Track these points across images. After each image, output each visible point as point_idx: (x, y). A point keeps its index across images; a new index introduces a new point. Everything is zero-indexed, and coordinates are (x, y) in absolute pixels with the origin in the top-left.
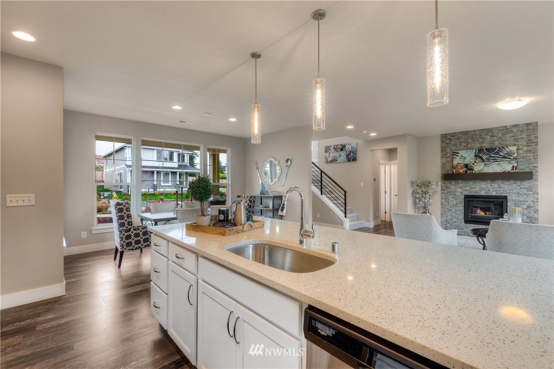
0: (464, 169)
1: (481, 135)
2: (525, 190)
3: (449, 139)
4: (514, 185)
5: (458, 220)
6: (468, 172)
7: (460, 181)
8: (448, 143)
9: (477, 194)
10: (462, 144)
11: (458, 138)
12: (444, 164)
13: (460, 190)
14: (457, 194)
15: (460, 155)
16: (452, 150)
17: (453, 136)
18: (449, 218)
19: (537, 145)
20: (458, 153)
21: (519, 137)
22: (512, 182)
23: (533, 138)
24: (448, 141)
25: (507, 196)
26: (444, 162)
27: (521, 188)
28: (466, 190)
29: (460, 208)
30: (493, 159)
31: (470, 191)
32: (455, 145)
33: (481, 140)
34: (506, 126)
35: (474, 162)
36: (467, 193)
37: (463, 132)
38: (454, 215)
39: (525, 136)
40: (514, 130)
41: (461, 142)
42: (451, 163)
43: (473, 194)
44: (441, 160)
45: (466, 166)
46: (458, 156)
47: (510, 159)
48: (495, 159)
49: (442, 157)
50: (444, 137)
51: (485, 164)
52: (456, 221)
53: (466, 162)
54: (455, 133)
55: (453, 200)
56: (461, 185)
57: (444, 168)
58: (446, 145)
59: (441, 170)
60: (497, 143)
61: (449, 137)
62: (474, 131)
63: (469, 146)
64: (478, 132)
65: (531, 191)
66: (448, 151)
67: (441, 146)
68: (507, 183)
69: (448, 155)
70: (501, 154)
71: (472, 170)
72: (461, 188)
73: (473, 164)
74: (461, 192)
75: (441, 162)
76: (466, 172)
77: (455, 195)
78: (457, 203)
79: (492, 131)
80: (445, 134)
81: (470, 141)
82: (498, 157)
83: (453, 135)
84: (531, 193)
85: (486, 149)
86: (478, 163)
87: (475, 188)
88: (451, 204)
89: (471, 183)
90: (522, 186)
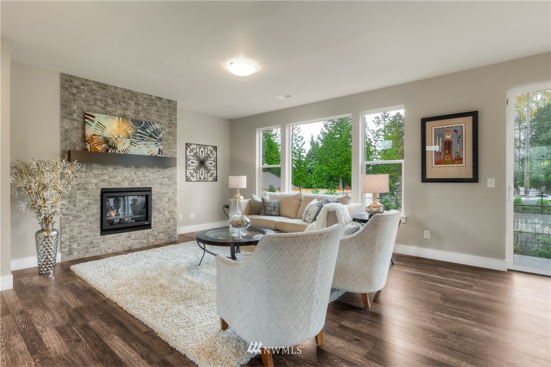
0: (104, 145)
1: (124, 98)
2: (167, 180)
3: (77, 87)
4: (158, 173)
5: (91, 231)
6: (110, 151)
7: (94, 165)
8: (74, 94)
9: (119, 187)
10: (99, 103)
11: (92, 91)
12: (67, 131)
13: (95, 181)
14: (90, 187)
15: (96, 120)
16: (82, 108)
17: (83, 85)
18: (76, 230)
19: (176, 127)
20: (94, 117)
21: (163, 114)
22: (156, 169)
23: (173, 119)
24: (75, 91)
25: (151, 188)
26: (67, 127)
27: (163, 178)
28: (104, 181)
29: (94, 211)
30: (140, 137)
31: (109, 183)
32: (86, 101)
33: (124, 105)
34: (151, 96)
35: (116, 137)
36: (106, 186)
37: (99, 83)
38: (84, 224)
39: (167, 114)
40: (158, 103)
41: (96, 99)
42: (80, 131)
43: (114, 186)
44: (61, 122)
45: (106, 141)
46: (93, 121)
47: (157, 139)
48: (142, 137)
49: (63, 117)
50: (67, 81)
51: (132, 142)
52: (88, 234)
53: (106, 134)
54: (87, 80)
55: (83, 197)
56: (96, 172)
57: (66, 139)
58: (71, 97)
59: (62, 142)
60: (142, 115)
61: (76, 83)
62: (116, 88)
63: (109, 109)
64: (120, 92)
65: (171, 180)
66: (75, 108)
67: (62, 97)
68: (151, 170)
69: (75, 116)
70: (148, 131)
71: (115, 148)
72: (96, 178)
73: (116, 139)
74: (96, 184)
75: (61, 127)
76: (107, 151)
77: (86, 189)
78: (89, 204)
79: (136, 97)
80: (70, 76)
81: (110, 102)
82: (146, 135)
83: (85, 82)
84: (171, 183)
85: (132, 120)
86: (122, 139)
87: (116, 177)
88: (80, 205)
89: (110, 169)
90: (164, 175)
